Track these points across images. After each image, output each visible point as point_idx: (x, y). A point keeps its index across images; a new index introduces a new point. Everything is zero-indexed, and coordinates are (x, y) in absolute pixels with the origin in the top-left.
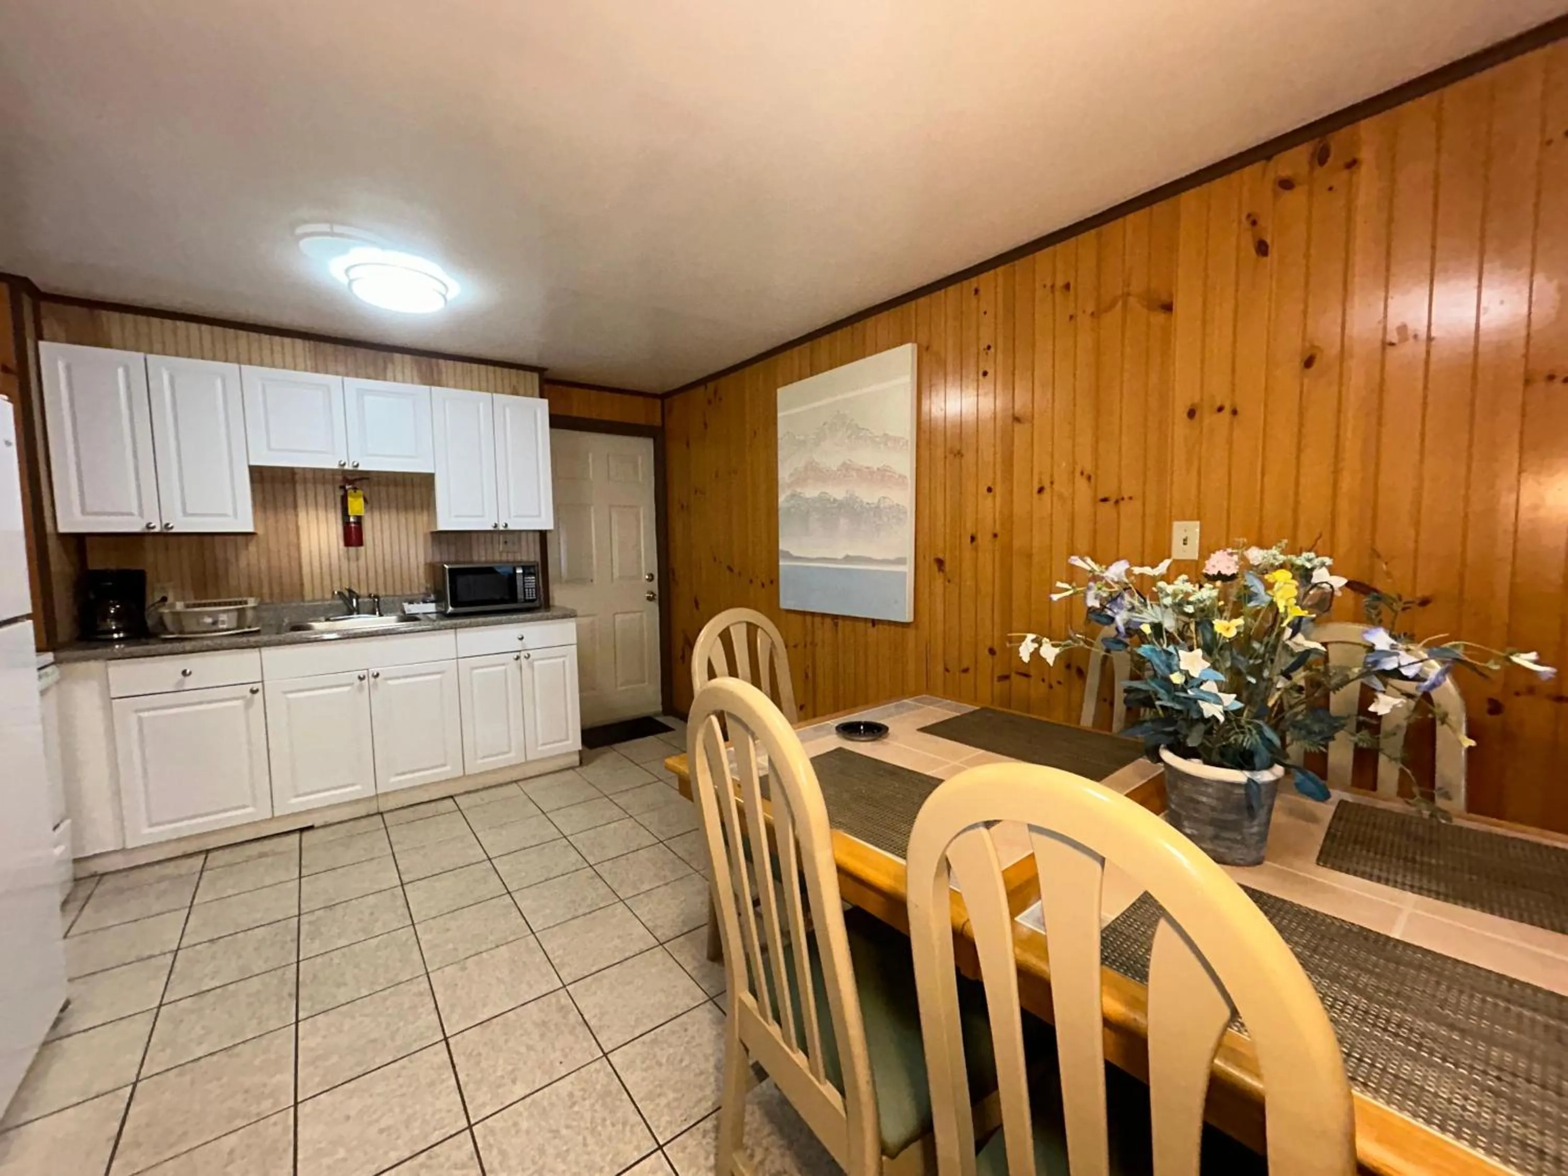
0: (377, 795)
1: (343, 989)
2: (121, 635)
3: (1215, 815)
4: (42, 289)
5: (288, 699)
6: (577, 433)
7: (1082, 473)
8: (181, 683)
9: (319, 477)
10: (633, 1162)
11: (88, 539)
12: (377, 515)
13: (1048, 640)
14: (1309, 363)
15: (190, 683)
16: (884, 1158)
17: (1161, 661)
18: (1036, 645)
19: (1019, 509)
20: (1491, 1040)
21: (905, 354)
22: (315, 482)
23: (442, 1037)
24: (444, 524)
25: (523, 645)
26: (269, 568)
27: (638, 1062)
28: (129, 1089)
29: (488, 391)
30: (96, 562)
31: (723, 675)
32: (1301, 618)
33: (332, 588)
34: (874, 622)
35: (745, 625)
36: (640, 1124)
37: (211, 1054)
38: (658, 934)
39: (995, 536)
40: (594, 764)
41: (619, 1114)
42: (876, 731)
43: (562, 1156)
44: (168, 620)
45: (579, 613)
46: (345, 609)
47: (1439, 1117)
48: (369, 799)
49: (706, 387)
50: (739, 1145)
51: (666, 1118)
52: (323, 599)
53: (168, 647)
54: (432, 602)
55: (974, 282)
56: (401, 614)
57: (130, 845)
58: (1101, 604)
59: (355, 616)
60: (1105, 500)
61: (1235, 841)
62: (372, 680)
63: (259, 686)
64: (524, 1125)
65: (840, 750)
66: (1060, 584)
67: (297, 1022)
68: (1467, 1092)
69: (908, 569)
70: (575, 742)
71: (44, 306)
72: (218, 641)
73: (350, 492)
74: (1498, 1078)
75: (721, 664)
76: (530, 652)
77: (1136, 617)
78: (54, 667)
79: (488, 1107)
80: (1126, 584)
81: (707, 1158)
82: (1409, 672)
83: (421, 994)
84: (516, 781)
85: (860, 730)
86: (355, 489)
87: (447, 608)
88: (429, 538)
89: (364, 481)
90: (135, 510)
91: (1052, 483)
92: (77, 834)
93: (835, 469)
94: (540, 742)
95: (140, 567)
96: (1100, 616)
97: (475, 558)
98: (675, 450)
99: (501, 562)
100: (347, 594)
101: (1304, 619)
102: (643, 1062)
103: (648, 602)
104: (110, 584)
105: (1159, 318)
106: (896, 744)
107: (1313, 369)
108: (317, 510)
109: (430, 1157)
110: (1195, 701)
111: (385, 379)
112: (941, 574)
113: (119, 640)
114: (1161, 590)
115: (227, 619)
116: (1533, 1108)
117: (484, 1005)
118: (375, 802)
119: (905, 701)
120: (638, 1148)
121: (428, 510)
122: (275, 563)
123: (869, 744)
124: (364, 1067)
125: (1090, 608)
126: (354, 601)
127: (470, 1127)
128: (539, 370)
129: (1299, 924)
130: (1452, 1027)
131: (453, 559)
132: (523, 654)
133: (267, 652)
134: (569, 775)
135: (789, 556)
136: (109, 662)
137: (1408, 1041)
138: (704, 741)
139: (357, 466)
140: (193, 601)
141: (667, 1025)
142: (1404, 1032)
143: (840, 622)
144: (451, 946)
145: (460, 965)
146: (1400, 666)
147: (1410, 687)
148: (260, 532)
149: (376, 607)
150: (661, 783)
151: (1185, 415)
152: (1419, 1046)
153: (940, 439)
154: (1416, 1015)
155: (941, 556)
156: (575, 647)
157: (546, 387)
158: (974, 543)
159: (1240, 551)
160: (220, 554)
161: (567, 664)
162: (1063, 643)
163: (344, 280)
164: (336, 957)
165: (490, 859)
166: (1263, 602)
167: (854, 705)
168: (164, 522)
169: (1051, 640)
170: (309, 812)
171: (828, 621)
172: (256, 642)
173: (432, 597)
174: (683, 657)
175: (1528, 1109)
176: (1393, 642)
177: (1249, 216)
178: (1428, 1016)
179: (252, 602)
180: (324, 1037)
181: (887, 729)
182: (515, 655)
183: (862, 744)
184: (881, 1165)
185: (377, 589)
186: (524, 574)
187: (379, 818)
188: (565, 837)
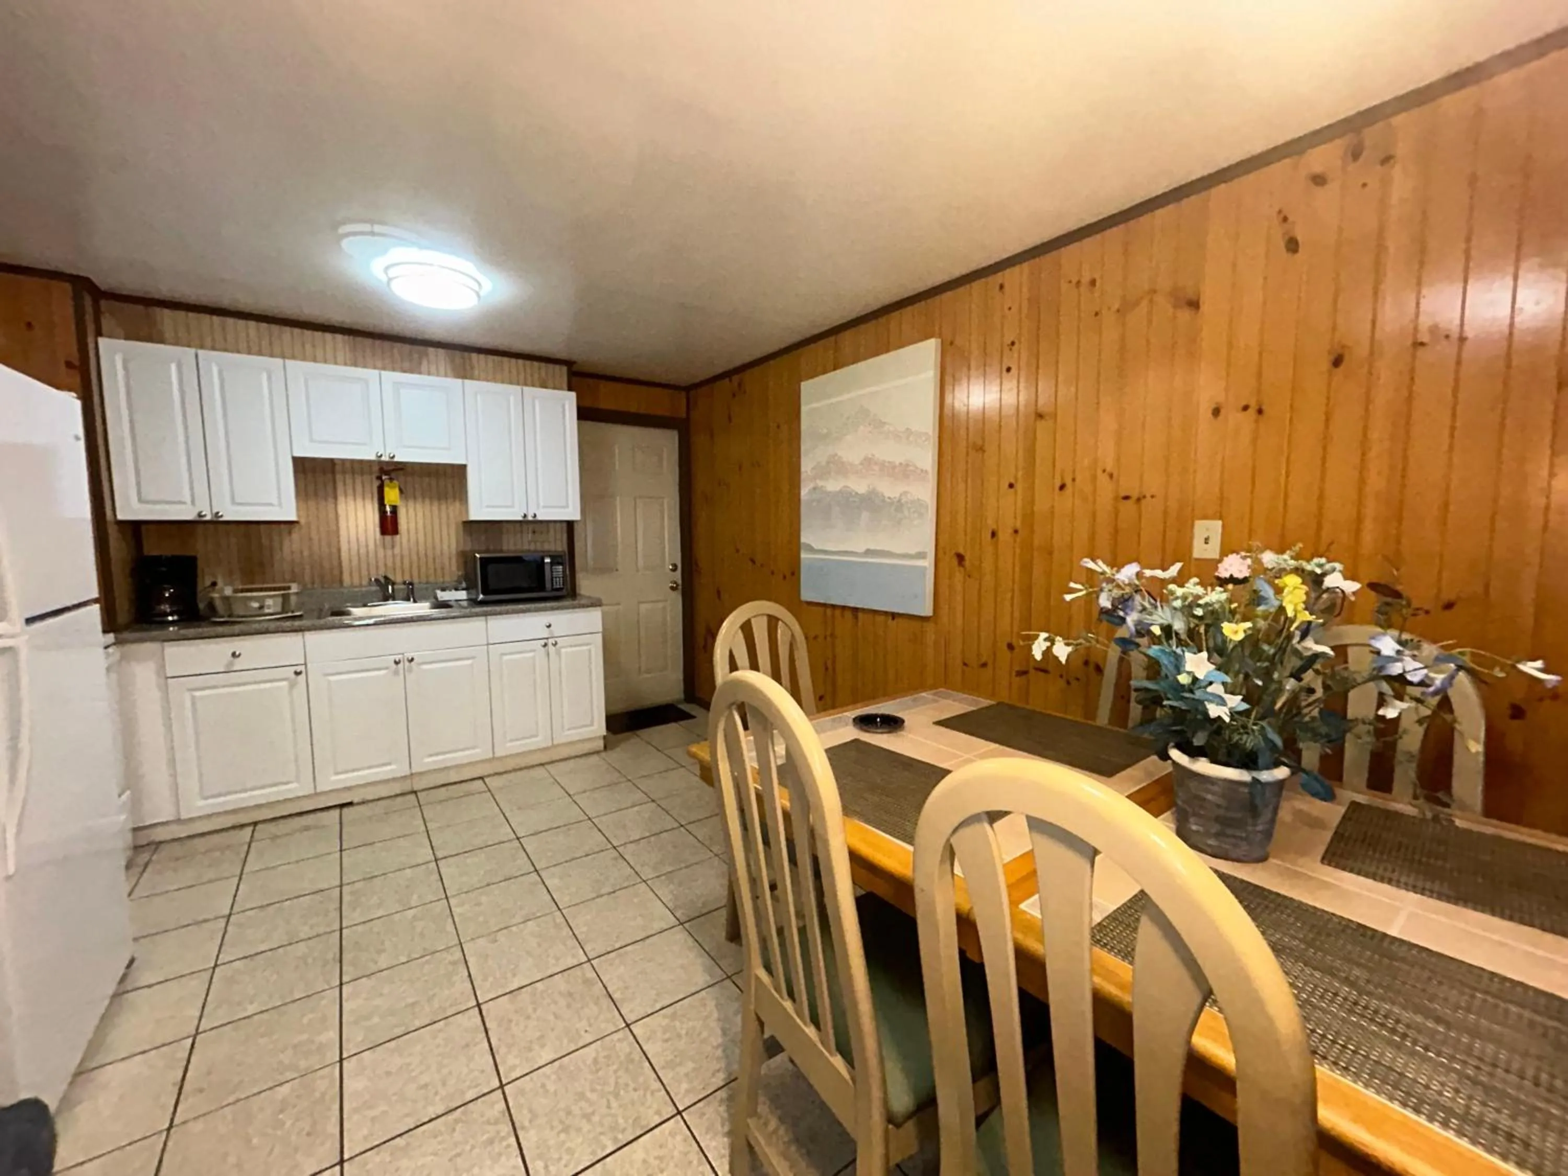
0: (412, 774)
1: (383, 956)
2: (176, 618)
3: (1221, 812)
4: (103, 289)
5: (329, 682)
6: (602, 425)
7: (1104, 471)
8: (231, 664)
9: (357, 467)
10: (653, 1125)
11: (143, 528)
12: (411, 504)
13: (1061, 639)
14: (1337, 362)
15: (238, 664)
16: (890, 1126)
17: (1170, 662)
18: (1048, 644)
19: (1041, 505)
20: (1475, 1033)
21: (930, 348)
22: (353, 473)
23: (474, 1003)
24: (476, 514)
25: (551, 632)
26: (311, 555)
27: (659, 1034)
28: (190, 1040)
29: (518, 384)
30: (152, 549)
31: (744, 668)
32: (1310, 623)
33: (369, 574)
34: (894, 615)
35: (765, 619)
36: (659, 1090)
37: (262, 1012)
38: (678, 915)
39: (1016, 532)
40: (618, 749)
41: (641, 1080)
42: (892, 723)
43: (587, 1117)
44: (219, 604)
45: (604, 602)
46: (380, 595)
47: (1415, 1101)
48: (404, 778)
49: (730, 381)
50: (754, 1113)
51: (685, 1086)
52: (361, 586)
53: (220, 629)
54: (463, 589)
55: (999, 278)
56: (434, 600)
57: (184, 816)
58: (1113, 605)
59: (390, 602)
60: (1126, 498)
61: (1241, 838)
62: (407, 664)
63: (302, 668)
64: (551, 1087)
65: (856, 741)
66: (1072, 585)
67: (341, 984)
68: (1444, 1079)
69: (928, 563)
70: (599, 727)
71: (103, 303)
72: (265, 625)
73: (387, 482)
74: (1478, 1068)
75: (742, 657)
76: (558, 640)
77: (1147, 619)
78: (114, 647)
79: (518, 1070)
80: (1137, 586)
81: (723, 1126)
82: (1414, 678)
83: (454, 963)
84: (542, 765)
85: (876, 722)
86: (391, 479)
87: (478, 595)
88: (461, 527)
89: (401, 472)
90: (188, 499)
91: (1074, 480)
92: (136, 804)
93: (857, 462)
94: (566, 727)
95: (192, 554)
96: (1113, 617)
97: (505, 548)
98: (700, 441)
99: (529, 551)
100: (382, 580)
101: (1313, 625)
102: (664, 1033)
103: (670, 591)
104: (164, 569)
105: (1185, 315)
106: (910, 736)
107: (1342, 368)
108: (355, 500)
109: (464, 1113)
110: (1201, 702)
111: (420, 373)
112: (962, 569)
113: (173, 623)
114: (1172, 593)
115: (272, 604)
116: (1509, 1096)
117: (514, 975)
118: (409, 781)
119: (924, 694)
120: (658, 1113)
121: (461, 500)
122: (316, 548)
123: (885, 736)
124: (403, 1028)
125: (1102, 609)
126: (390, 587)
127: (502, 1086)
128: (568, 363)
129: (1297, 919)
130: (1438, 1020)
131: (483, 548)
132: (551, 641)
133: (311, 637)
134: (594, 759)
135: (811, 549)
136: (166, 644)
137: (1393, 1031)
138: (725, 730)
139: (393, 457)
140: (240, 587)
141: (685, 1001)
142: (1390, 1023)
143: (860, 615)
144: (481, 919)
145: (492, 936)
146: (1405, 672)
147: (1416, 691)
148: (303, 521)
149: (410, 594)
150: (682, 770)
151: (1209, 415)
152: (1404, 1036)
153: (963, 432)
154: (1404, 1008)
155: (961, 551)
156: (600, 635)
157: (575, 379)
158: (995, 539)
159: (1254, 555)
160: (265, 541)
161: (593, 653)
162: (1075, 642)
163: (384, 278)
164: (377, 926)
165: (518, 838)
166: (1273, 606)
167: (872, 698)
168: (215, 511)
169: (1064, 639)
170: (349, 789)
171: (848, 614)
172: (299, 626)
173: (464, 585)
174: (705, 647)
175: (1502, 1096)
176: (1399, 647)
177: (1280, 212)
178: (1418, 1010)
179: (294, 588)
180: (366, 999)
181: (903, 721)
182: (543, 642)
183: (879, 736)
184: (886, 1131)
185: (411, 576)
186: (552, 564)
187: (413, 797)
188: (589, 819)
